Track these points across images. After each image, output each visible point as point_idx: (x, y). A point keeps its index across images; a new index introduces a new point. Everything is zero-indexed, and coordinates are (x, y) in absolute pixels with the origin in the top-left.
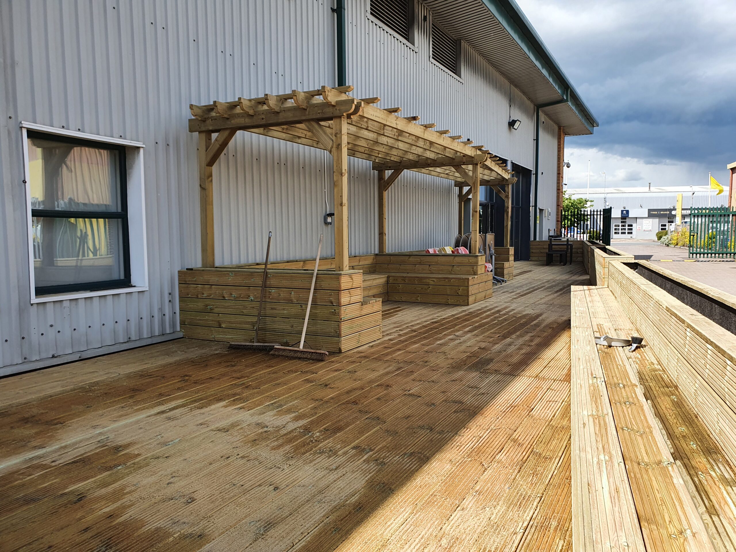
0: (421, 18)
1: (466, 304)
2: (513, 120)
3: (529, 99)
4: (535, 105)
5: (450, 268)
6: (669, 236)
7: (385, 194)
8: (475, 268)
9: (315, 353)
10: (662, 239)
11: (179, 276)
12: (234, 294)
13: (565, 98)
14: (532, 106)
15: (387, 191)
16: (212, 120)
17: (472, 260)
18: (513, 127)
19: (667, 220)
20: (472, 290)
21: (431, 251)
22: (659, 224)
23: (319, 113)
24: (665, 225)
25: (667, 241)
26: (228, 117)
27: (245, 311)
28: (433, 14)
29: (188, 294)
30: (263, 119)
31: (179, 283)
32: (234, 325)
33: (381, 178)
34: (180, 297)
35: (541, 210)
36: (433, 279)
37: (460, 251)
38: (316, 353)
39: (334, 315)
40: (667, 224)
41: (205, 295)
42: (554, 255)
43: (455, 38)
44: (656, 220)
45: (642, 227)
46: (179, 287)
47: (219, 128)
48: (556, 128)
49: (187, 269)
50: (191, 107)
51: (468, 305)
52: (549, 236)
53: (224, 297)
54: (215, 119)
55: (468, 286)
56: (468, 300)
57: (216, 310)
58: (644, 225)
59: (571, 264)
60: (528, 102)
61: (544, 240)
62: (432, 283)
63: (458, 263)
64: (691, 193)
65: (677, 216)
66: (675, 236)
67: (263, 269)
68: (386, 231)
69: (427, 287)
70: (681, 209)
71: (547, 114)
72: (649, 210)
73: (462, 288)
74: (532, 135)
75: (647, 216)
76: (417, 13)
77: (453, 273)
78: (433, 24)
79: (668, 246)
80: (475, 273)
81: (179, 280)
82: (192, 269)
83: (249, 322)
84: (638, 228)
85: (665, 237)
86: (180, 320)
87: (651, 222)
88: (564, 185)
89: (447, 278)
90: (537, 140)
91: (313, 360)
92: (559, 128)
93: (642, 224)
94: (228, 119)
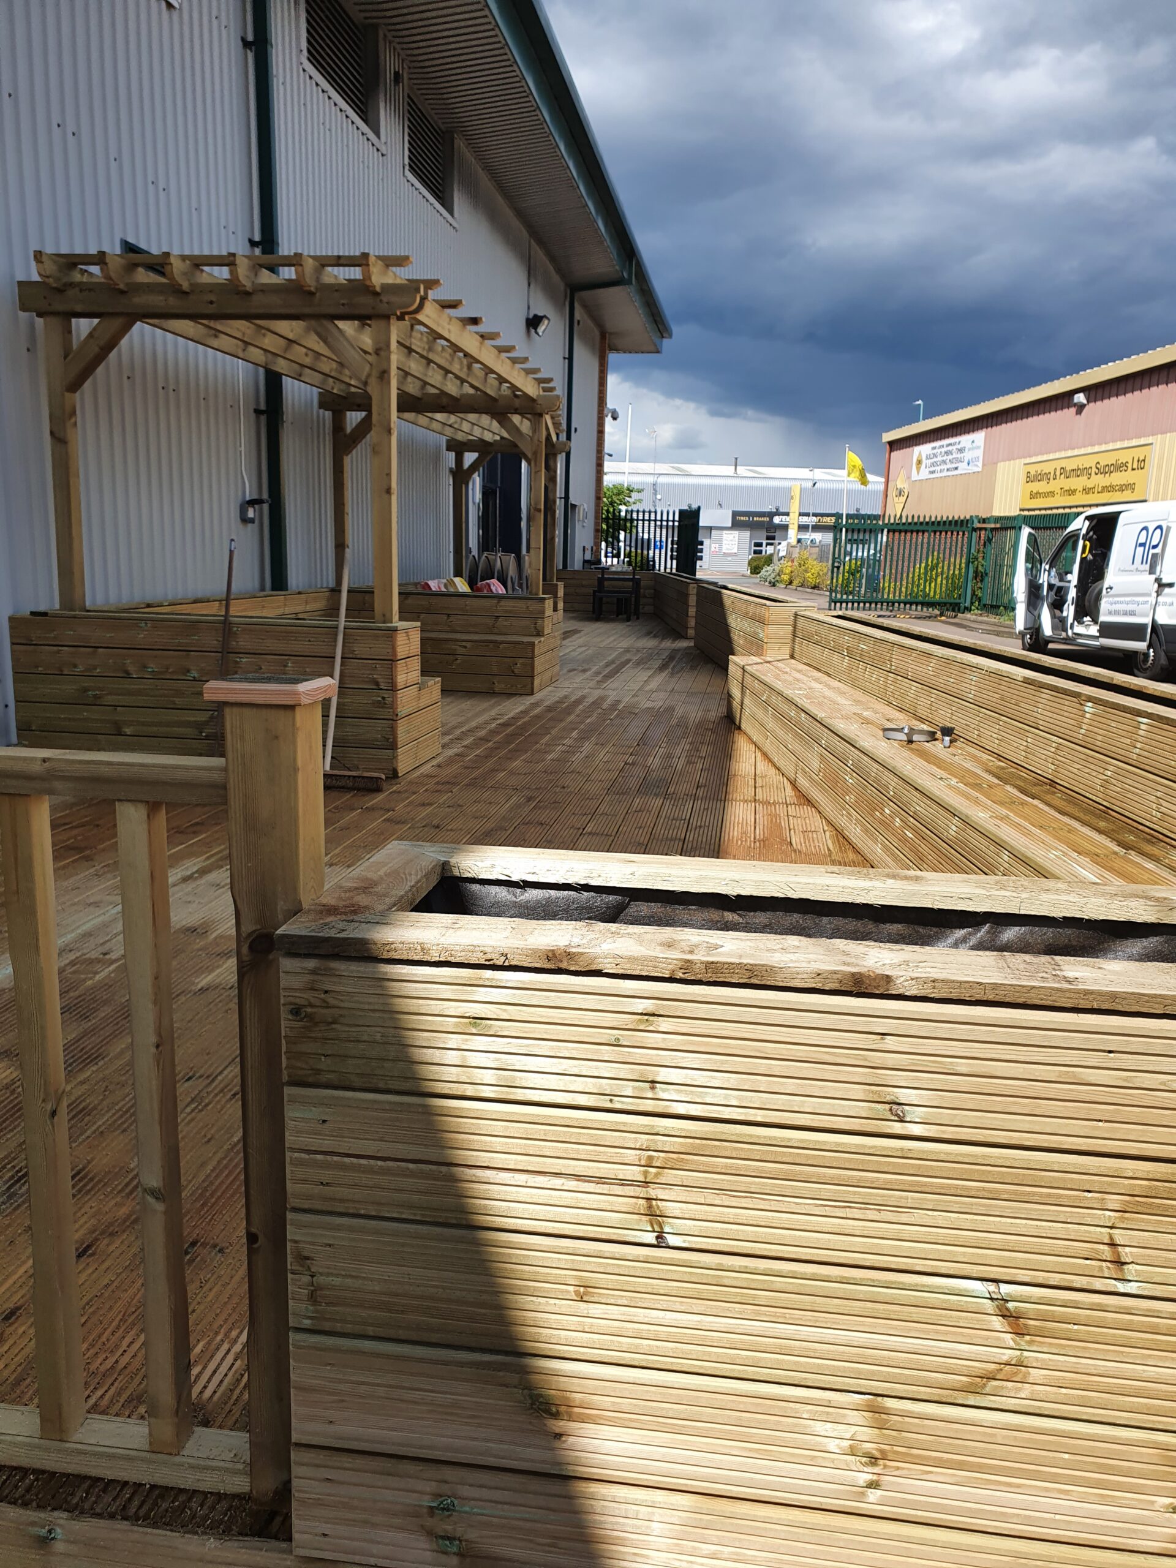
0: (389, 76)
1: (529, 692)
2: (535, 316)
3: (559, 270)
4: (567, 285)
5: (490, 622)
6: (776, 566)
7: (347, 460)
8: (539, 622)
9: (359, 777)
10: (763, 573)
11: (11, 628)
12: (153, 667)
13: (625, 275)
14: (561, 286)
15: (349, 456)
16: (81, 291)
17: (534, 606)
18: (536, 329)
19: (764, 534)
20: (539, 664)
21: (434, 585)
22: (751, 541)
23: (343, 305)
24: (760, 545)
25: (773, 575)
26: (126, 289)
27: (178, 701)
28: (410, 68)
29: (37, 667)
30: (211, 302)
31: (13, 644)
32: (155, 729)
33: (338, 426)
34: (15, 673)
35: (574, 506)
36: (464, 644)
37: (493, 588)
38: (363, 777)
39: (383, 707)
40: (764, 543)
41: (80, 668)
42: (604, 599)
43: (442, 127)
44: (746, 534)
45: (720, 548)
46: (13, 651)
47: (102, 310)
48: (597, 333)
49: (33, 613)
50: (38, 256)
51: (532, 694)
52: (585, 561)
53: (127, 672)
54: (90, 290)
55: (533, 658)
56: (533, 684)
57: (109, 699)
58: (724, 542)
59: (638, 618)
60: (556, 278)
61: (576, 568)
62: (461, 651)
63: (506, 611)
64: (811, 484)
65: (791, 526)
66: (787, 567)
67: (222, 616)
68: (349, 539)
69: (451, 658)
70: (797, 514)
71: (585, 306)
72: (735, 514)
73: (521, 661)
74: (561, 351)
75: (730, 525)
76: (383, 63)
77: (496, 630)
78: (409, 97)
79: (774, 585)
80: (539, 633)
81: (11, 637)
82: (45, 614)
83: (189, 722)
84: (713, 549)
85: (768, 568)
86: (17, 720)
87: (737, 538)
88: (606, 457)
89: (491, 642)
90: (570, 359)
91: (359, 790)
92: (603, 335)
93: (720, 542)
94: (122, 292)
